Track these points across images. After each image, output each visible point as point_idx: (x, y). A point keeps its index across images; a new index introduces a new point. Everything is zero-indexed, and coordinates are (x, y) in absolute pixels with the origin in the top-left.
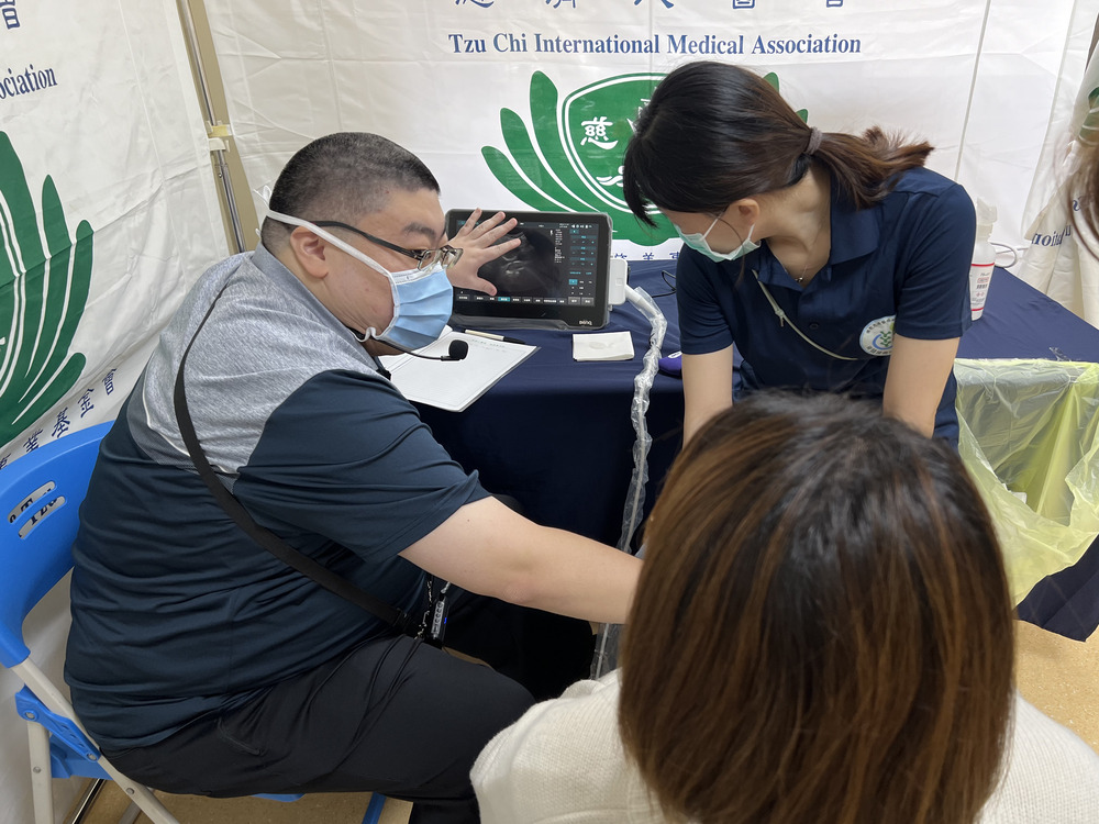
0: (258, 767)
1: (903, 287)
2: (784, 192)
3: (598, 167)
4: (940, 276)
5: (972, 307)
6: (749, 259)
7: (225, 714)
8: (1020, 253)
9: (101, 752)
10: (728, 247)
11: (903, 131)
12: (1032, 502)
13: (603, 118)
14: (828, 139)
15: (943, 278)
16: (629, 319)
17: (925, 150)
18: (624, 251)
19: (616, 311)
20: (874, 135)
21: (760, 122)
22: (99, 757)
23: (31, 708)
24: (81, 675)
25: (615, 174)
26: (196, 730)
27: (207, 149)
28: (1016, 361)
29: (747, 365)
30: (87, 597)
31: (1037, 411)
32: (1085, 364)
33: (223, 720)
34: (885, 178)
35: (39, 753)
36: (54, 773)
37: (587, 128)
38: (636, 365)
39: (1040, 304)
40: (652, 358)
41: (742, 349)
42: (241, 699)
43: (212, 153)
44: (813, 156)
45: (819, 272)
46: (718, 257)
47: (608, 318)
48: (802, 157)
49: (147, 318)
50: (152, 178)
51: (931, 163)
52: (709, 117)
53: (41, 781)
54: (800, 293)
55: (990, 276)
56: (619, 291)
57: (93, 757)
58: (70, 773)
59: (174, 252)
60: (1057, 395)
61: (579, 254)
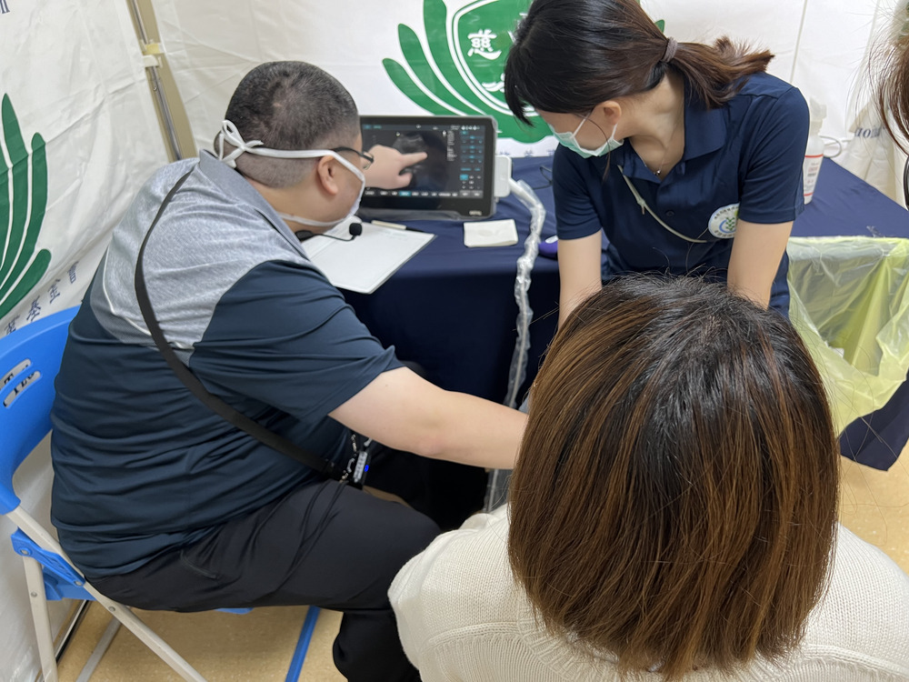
0: (215, 589)
1: (746, 178)
2: (643, 95)
3: (483, 75)
4: (778, 168)
5: (805, 193)
6: (614, 155)
7: (186, 547)
8: (845, 145)
9: (86, 579)
10: (594, 145)
11: (748, 41)
12: (848, 357)
13: (488, 31)
14: (682, 48)
15: (780, 170)
16: (513, 209)
17: (766, 58)
18: (507, 149)
19: (502, 202)
20: (724, 44)
21: (622, 32)
22: (84, 582)
23: (26, 546)
24: (66, 518)
25: (498, 80)
26: (164, 559)
27: (142, 65)
28: (839, 239)
29: (613, 248)
30: (64, 454)
31: (856, 281)
32: (896, 240)
33: (185, 553)
34: (731, 81)
35: (35, 582)
36: (48, 597)
37: (473, 41)
38: (519, 249)
39: (860, 189)
40: (533, 243)
41: (609, 234)
42: (198, 535)
43: (147, 69)
44: (669, 63)
45: (675, 167)
46: (586, 153)
47: (494, 208)
48: (659, 64)
49: (101, 216)
50: (95, 94)
51: (771, 69)
52: (578, 27)
53: (38, 604)
54: (658, 185)
55: (819, 166)
56: (504, 184)
57: (79, 583)
58: (61, 595)
59: (120, 158)
60: (873, 266)
61: (468, 152)
